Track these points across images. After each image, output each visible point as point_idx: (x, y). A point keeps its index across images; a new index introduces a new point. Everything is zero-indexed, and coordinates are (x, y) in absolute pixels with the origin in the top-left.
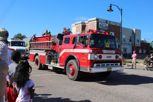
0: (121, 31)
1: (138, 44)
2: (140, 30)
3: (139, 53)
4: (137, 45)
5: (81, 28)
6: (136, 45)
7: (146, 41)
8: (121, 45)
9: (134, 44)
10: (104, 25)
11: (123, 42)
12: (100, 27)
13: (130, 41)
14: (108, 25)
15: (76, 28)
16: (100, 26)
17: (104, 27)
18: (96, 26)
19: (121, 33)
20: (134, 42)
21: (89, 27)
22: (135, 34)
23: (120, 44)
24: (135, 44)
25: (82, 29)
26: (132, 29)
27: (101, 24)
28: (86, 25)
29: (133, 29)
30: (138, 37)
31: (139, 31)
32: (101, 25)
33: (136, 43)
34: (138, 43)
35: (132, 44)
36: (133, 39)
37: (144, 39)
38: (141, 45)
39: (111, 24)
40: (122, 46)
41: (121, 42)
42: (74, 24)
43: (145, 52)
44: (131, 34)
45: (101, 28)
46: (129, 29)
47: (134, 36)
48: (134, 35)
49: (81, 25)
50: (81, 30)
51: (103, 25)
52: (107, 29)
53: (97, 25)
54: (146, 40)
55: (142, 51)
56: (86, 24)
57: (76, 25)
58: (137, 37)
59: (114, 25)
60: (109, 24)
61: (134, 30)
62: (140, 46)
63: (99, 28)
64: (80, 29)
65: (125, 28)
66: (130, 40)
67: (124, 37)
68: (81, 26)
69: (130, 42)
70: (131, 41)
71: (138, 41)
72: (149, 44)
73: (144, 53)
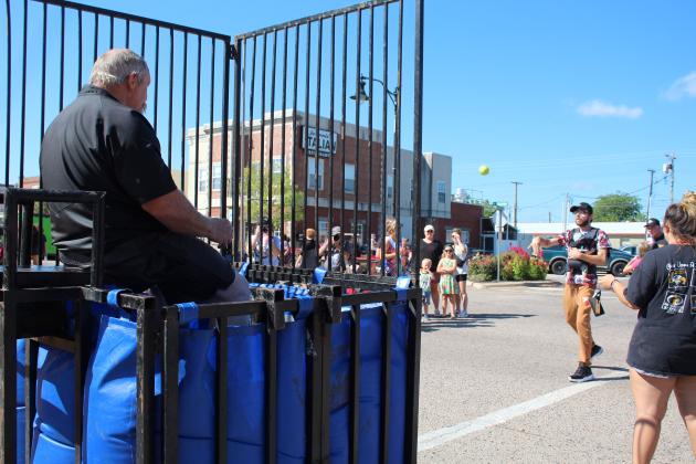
1: (442, 210)
2: (449, 159)
4: (437, 211)
5: (230, 148)
6: (434, 215)
9: (426, 207)
10: (321, 139)
11: (389, 200)
13: (412, 199)
16: (308, 140)
17: (321, 144)
18: (291, 140)
20: (426, 200)
22: (431, 172)
24: (430, 211)
27: (312, 133)
29: (424, 154)
30: (442, 182)
32: (310, 138)
33: (434, 207)
34: (441, 207)
37: (462, 190)
38: (452, 212)
45: (311, 147)
47: (428, 180)
48: (428, 175)
49: (230, 133)
50: (230, 155)
53: (296, 136)
57: (207, 132)
58: (438, 182)
60: (339, 133)
61: (428, 156)
62: (449, 216)
68: (230, 140)
71: (442, 197)
72: (478, 209)
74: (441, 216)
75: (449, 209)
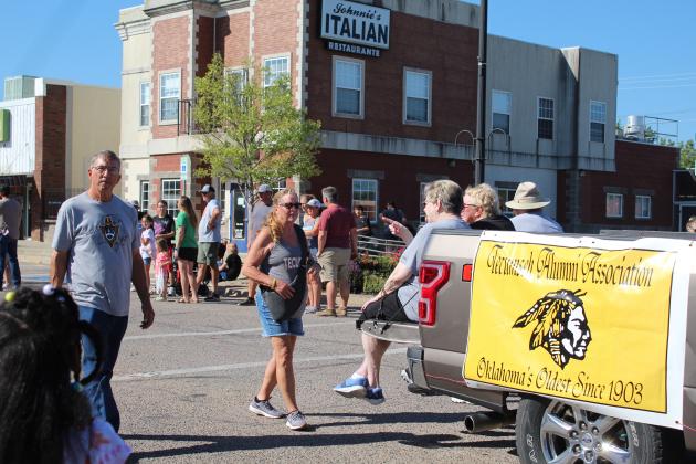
0: (484, 61)
1: (597, 156)
2: (613, 58)
3: (608, 215)
4: (589, 158)
5: (190, 41)
6: (582, 165)
7: (650, 134)
8: (482, 162)
9: (567, 151)
10: (360, 20)
11: (497, 137)
12: (331, 35)
13: (541, 135)
14: (385, 21)
15: (154, 41)
16: (332, 22)
17: (359, 31)
18: (300, 22)
19: (480, 79)
20: (568, 137)
21: (252, 30)
22: (577, 85)
23: (477, 157)
24: (574, 157)
25: (197, 48)
26: (553, 50)
27: (340, 10)
28: (226, 19)
29: (562, 49)
30: (599, 103)
31: (603, 64)
32: (337, 19)
33: (582, 151)
34: (597, 149)
35: (556, 158)
36: (560, 122)
37: (639, 119)
38: (618, 160)
39: (409, 11)
40: (487, 168)
41: (482, 141)
42: (137, 12)
43: (643, 208)
44: (547, 88)
45: (338, 37)
46: (537, 46)
47: (570, 99)
48: (570, 91)
49: (189, 13)
50: (190, 54)
51: (351, 18)
52: (382, 50)
53: (308, 15)
54: (650, 124)
55: (629, 206)
56: (230, 13)
57: (151, 13)
58: (592, 104)
59: (430, 22)
60: (395, 9)
61: (571, 54)
62: (611, 167)
63: (326, 41)
64: (185, 48)
65: (509, 40)
66: (545, 130)
67: (499, 103)
68: (191, 28)
69: (544, 143)
70: (549, 136)
71: (599, 131)
72: (671, 153)
73: (637, 217)
74: (597, 167)
75: (611, 154)
